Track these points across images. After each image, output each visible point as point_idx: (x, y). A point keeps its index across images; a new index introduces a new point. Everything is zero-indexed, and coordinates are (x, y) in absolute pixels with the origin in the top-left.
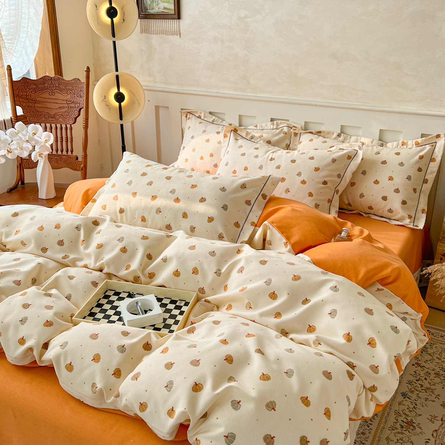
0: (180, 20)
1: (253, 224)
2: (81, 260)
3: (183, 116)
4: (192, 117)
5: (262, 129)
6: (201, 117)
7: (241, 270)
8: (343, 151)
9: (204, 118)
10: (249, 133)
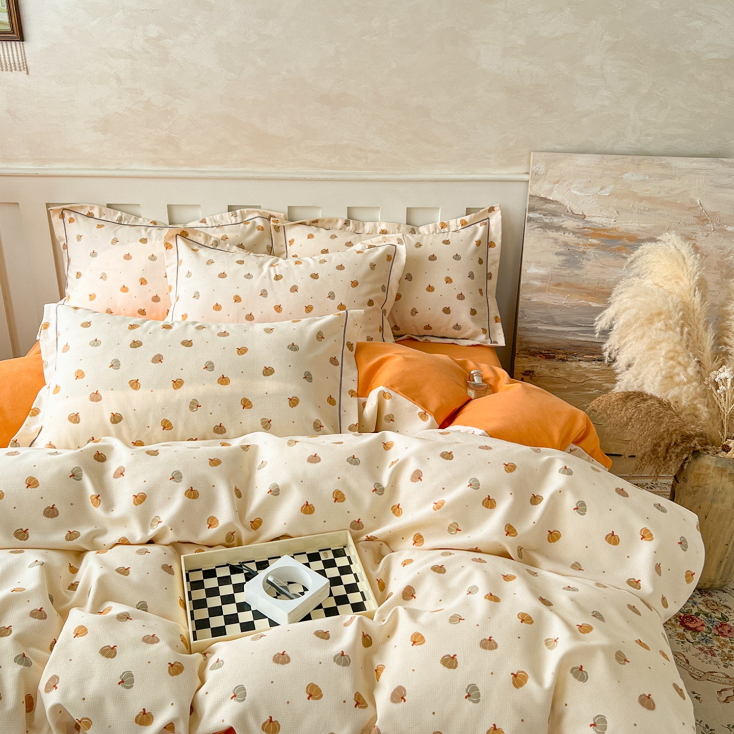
0: (24, 43)
1: (352, 394)
2: (104, 532)
3: (53, 217)
4: (75, 216)
5: (217, 225)
6: (93, 215)
7: (417, 476)
8: (377, 250)
9: (100, 216)
10: (209, 237)
